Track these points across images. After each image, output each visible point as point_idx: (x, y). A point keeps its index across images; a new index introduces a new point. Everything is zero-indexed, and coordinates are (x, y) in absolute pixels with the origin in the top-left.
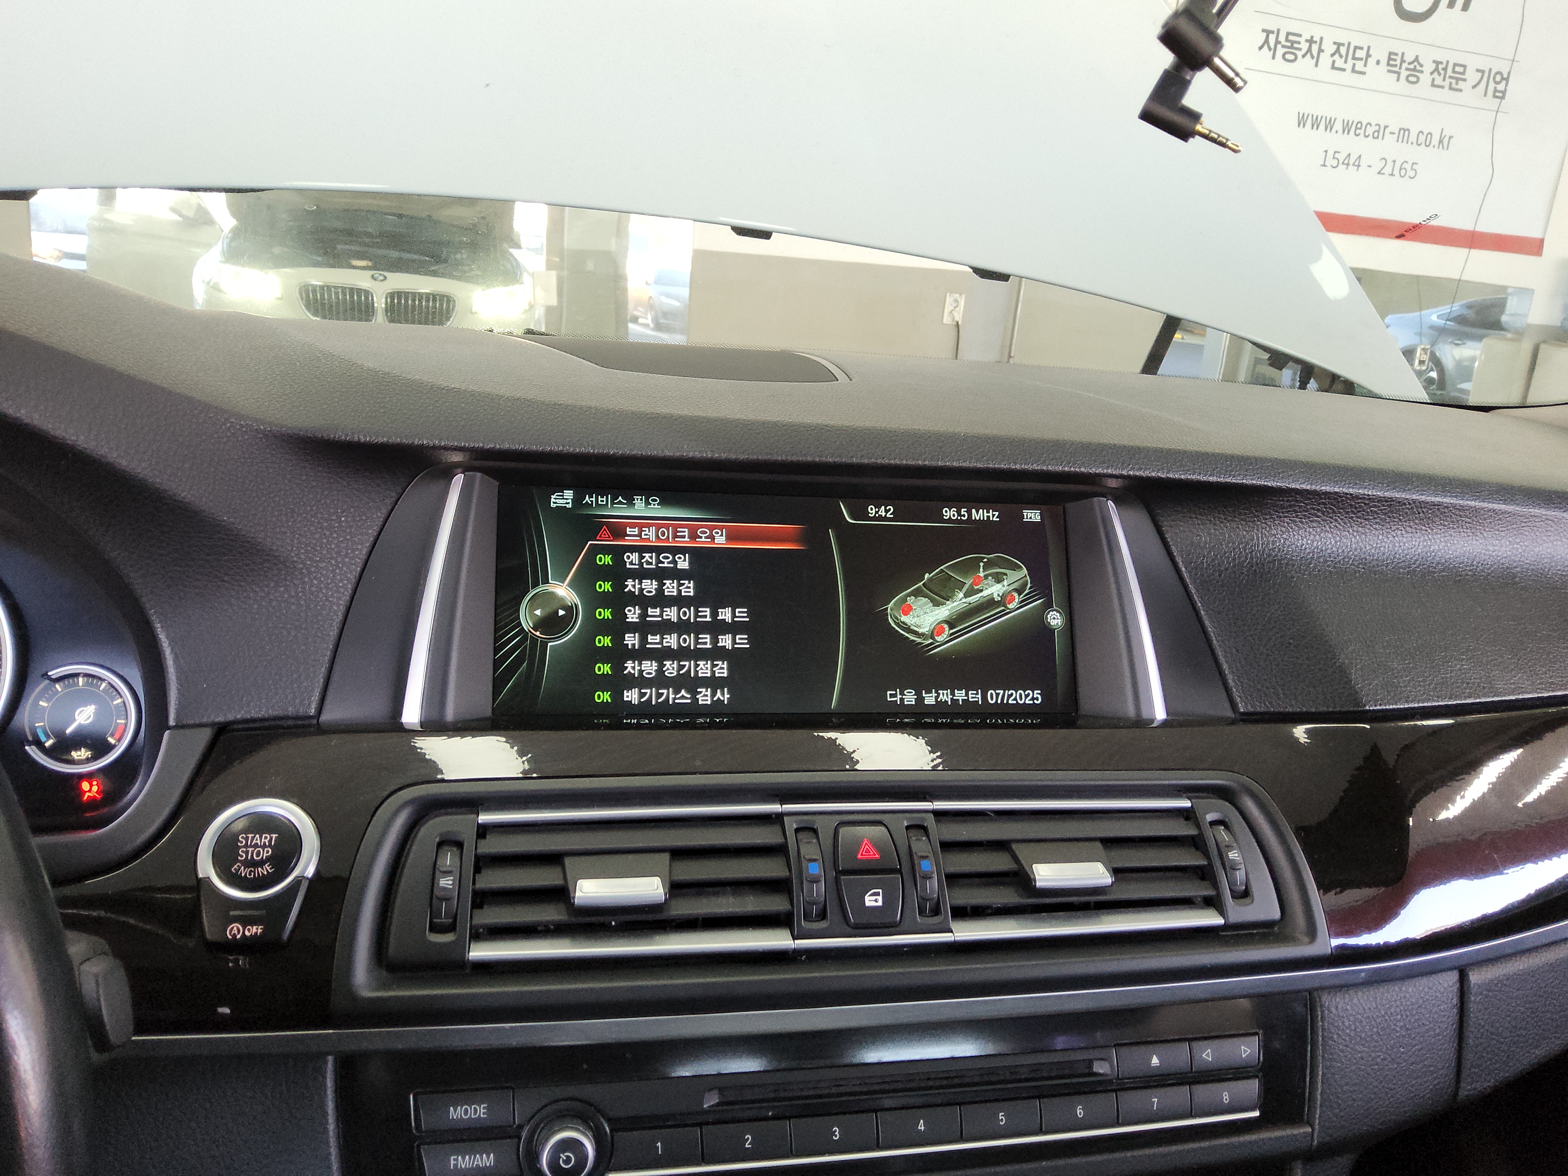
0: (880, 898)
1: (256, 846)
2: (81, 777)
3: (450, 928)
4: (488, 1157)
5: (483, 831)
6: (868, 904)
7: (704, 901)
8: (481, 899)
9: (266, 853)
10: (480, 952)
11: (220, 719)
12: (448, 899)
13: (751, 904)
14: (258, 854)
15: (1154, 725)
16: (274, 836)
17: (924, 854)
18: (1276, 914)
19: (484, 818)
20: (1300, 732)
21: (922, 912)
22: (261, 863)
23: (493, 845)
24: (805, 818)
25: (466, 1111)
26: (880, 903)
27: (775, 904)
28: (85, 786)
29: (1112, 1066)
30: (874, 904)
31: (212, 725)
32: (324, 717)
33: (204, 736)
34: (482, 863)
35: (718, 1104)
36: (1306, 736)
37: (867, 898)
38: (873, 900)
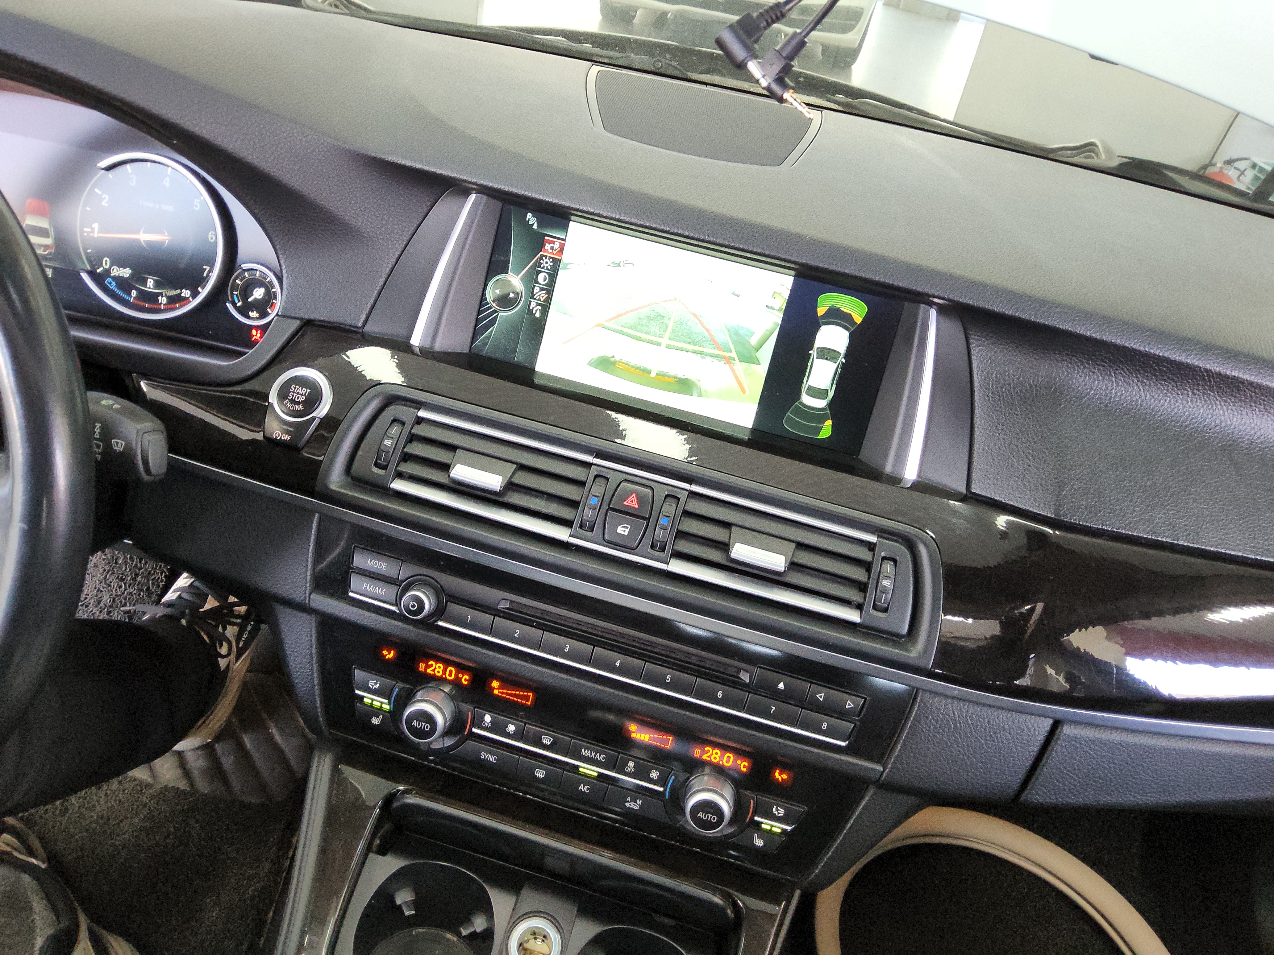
0: (627, 531)
1: (298, 393)
2: (251, 327)
3: (384, 468)
4: (382, 590)
5: (420, 421)
6: (619, 531)
7: (528, 498)
8: (407, 457)
9: (302, 399)
10: (399, 485)
11: (306, 317)
12: (387, 452)
13: (553, 509)
14: (298, 398)
15: (902, 485)
16: (309, 391)
17: (667, 514)
18: (905, 630)
19: (422, 413)
20: (1002, 521)
21: (652, 547)
22: (298, 403)
23: (421, 430)
24: (603, 469)
25: (376, 563)
26: (626, 533)
27: (565, 513)
28: (254, 332)
29: (751, 677)
30: (622, 533)
31: (301, 319)
32: (367, 328)
33: (296, 324)
34: (412, 438)
35: (507, 609)
36: (1005, 525)
37: (619, 528)
38: (622, 530)
